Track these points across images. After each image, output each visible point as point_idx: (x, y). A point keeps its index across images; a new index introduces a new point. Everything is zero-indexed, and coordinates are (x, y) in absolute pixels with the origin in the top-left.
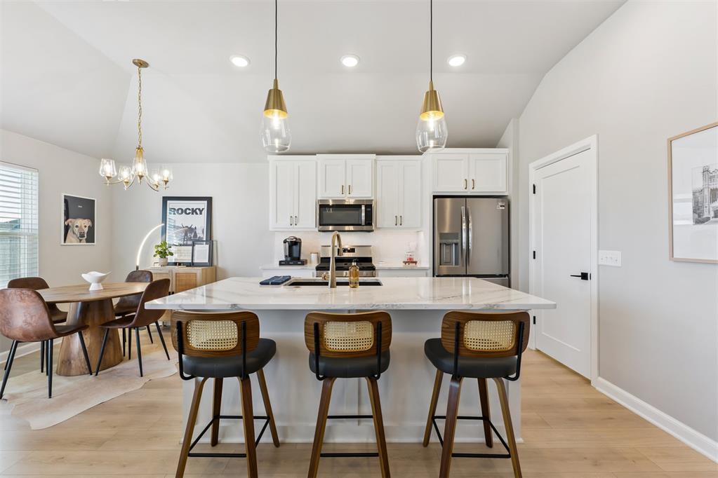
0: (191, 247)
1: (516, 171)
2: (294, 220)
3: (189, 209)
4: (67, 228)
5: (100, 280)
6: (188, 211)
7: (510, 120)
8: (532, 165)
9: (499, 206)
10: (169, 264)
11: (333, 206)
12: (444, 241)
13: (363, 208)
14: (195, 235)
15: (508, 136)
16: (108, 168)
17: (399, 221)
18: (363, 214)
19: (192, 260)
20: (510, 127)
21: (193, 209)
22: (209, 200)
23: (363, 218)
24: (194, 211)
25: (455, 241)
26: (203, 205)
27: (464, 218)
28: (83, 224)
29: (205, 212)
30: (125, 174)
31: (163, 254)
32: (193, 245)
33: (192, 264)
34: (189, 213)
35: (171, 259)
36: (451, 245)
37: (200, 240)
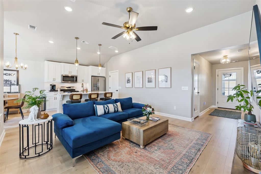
0: (10, 87)
1: (107, 72)
2: (54, 80)
3: (8, 74)
6: (7, 74)
7: (105, 63)
8: (110, 72)
9: (104, 79)
11: (71, 77)
12: (94, 85)
13: (75, 77)
14: (11, 82)
15: (105, 65)
17: (83, 81)
18: (75, 79)
19: (10, 91)
20: (106, 64)
21: (9, 74)
22: (17, 71)
23: (75, 80)
25: (96, 85)
26: (15, 72)
27: (98, 81)
29: (15, 75)
32: (10, 86)
33: (10, 93)
34: (8, 75)
36: (95, 86)
37: (14, 84)
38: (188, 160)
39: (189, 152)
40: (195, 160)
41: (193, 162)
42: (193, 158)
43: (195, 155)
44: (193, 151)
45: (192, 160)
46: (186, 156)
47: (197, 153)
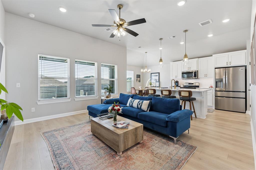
2: (176, 77)
4: (137, 80)
5: (141, 88)
9: (240, 69)
10: (152, 86)
12: (217, 81)
13: (194, 73)
16: (142, 70)
17: (206, 76)
22: (159, 73)
23: (194, 75)
24: (156, 76)
26: (158, 74)
27: (224, 74)
28: (139, 79)
29: (158, 76)
30: (144, 71)
31: (151, 84)
33: (156, 87)
35: (152, 85)
37: (157, 82)
38: (57, 154)
39: (66, 159)
40: (53, 158)
41: (53, 156)
42: (56, 158)
43: (58, 162)
44: (64, 164)
45: (56, 156)
46: (63, 154)
47: (59, 165)
